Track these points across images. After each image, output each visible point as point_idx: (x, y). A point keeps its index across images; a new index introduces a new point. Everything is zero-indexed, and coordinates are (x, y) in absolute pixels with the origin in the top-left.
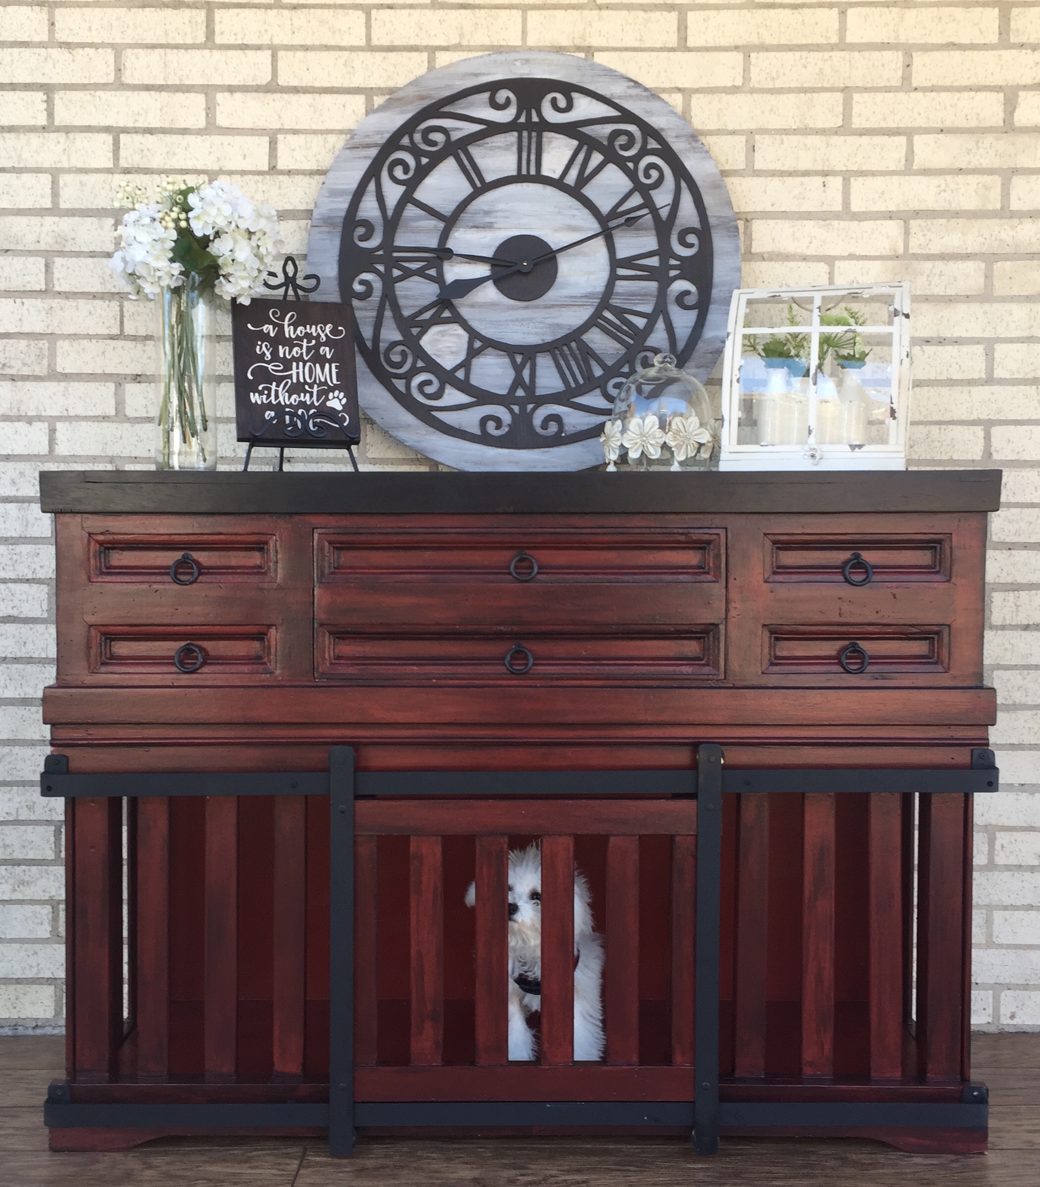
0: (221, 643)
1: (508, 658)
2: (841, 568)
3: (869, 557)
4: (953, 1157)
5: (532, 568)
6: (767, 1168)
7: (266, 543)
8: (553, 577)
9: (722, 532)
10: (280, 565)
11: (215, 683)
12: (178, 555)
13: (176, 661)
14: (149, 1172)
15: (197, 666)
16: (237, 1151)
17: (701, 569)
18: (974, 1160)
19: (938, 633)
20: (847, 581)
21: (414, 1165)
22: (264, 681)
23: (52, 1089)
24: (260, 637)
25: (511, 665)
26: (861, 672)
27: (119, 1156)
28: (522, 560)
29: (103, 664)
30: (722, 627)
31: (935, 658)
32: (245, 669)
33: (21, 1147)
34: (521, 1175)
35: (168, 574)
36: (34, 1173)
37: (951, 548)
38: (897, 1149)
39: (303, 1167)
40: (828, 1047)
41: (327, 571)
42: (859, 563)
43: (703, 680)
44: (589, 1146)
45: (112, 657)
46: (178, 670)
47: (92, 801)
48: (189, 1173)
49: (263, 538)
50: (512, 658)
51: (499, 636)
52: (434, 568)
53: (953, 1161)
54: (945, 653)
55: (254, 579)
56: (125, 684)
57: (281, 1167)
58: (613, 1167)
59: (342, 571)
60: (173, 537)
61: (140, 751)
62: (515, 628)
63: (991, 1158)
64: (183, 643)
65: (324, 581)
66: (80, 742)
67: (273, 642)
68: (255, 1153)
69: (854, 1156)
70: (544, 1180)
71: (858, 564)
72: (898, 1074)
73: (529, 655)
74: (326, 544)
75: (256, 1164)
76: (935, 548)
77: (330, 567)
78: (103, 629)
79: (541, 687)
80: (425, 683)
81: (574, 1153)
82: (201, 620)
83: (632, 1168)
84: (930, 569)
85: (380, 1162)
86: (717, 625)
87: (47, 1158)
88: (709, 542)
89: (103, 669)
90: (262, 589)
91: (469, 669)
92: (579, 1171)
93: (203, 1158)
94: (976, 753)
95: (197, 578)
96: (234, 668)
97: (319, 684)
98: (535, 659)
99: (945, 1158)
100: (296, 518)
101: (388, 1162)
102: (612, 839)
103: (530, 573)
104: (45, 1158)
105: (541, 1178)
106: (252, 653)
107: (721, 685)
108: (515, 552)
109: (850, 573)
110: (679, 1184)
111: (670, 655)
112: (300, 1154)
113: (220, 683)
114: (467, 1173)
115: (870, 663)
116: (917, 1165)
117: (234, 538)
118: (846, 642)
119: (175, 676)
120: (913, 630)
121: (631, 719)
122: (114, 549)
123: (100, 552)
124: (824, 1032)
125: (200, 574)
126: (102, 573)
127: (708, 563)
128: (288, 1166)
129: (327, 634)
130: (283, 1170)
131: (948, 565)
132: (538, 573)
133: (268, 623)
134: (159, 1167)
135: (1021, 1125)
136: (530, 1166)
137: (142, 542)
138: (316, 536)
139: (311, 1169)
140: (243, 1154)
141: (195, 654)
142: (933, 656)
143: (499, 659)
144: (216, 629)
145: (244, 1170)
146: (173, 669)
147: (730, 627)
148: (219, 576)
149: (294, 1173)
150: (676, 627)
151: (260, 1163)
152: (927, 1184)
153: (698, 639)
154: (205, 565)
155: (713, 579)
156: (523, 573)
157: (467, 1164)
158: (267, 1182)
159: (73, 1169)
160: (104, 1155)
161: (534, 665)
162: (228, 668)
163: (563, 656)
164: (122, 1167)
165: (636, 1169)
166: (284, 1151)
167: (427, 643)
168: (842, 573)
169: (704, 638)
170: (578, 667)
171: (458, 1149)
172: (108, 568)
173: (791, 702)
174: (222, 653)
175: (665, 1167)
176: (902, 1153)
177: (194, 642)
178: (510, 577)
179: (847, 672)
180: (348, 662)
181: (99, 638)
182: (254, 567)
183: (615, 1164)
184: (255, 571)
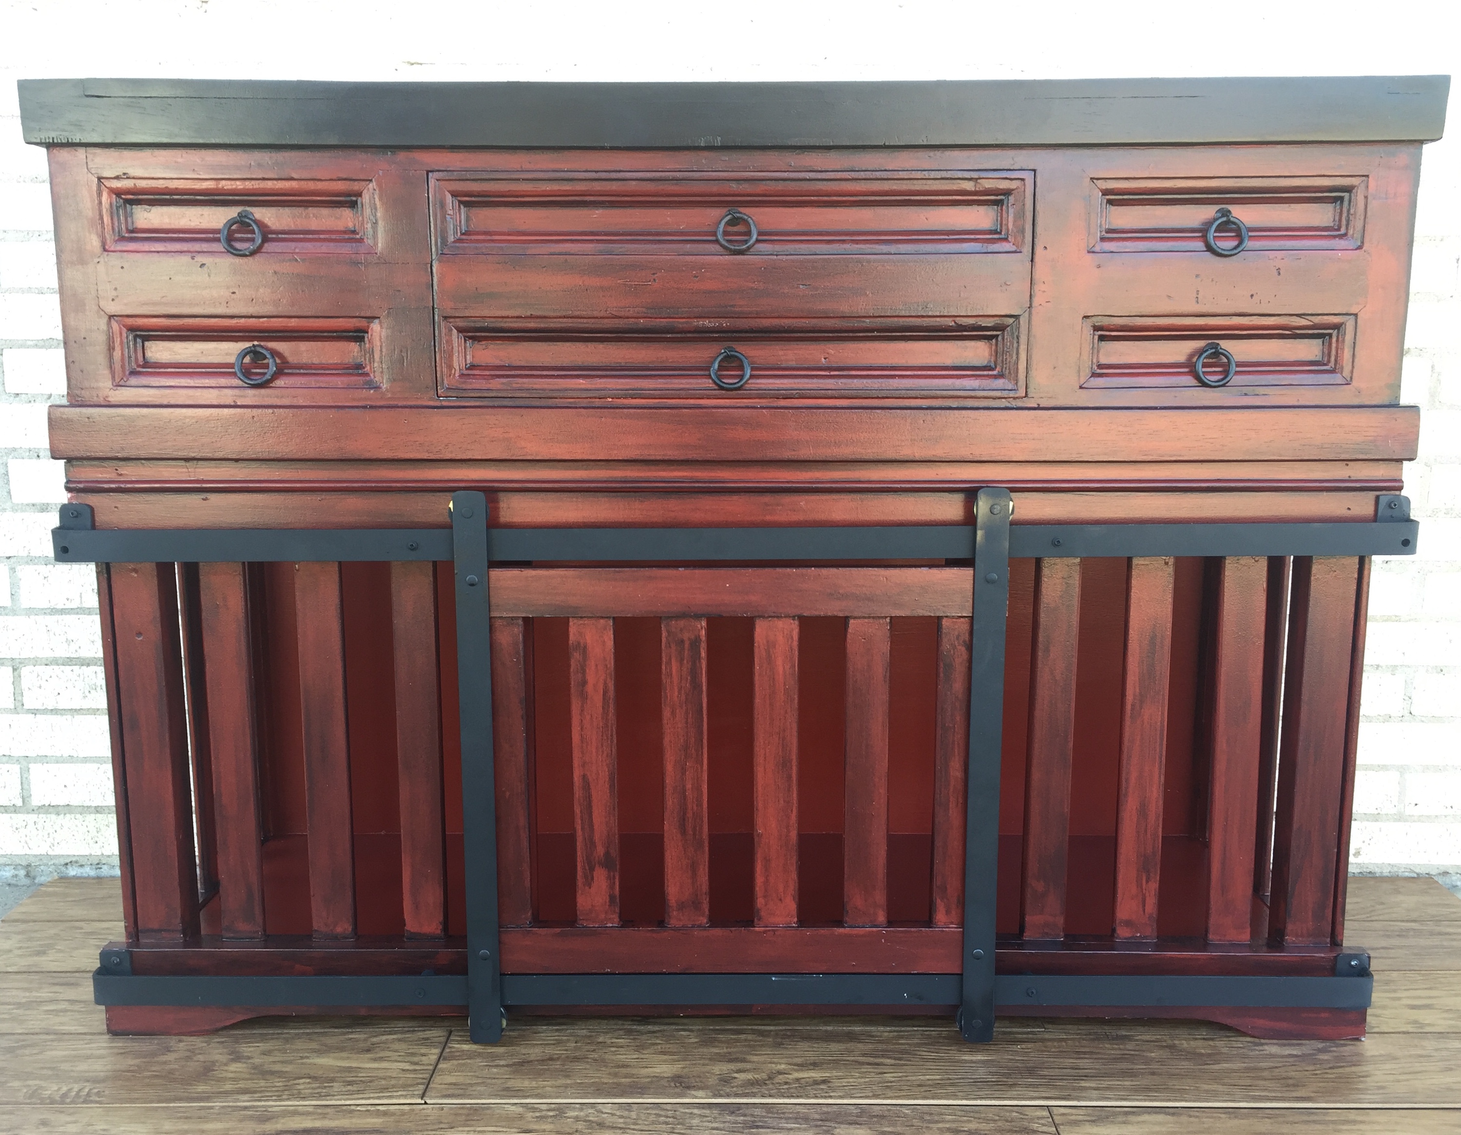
0: (303, 346)
1: (716, 366)
2: (1202, 231)
3: (1244, 214)
4: (1320, 1045)
5: (749, 233)
6: (1069, 1062)
7: (359, 194)
8: (778, 247)
9: (1028, 176)
10: (381, 224)
11: (295, 402)
12: (232, 212)
13: (236, 369)
14: (234, 1067)
15: (268, 377)
16: (359, 1035)
17: (996, 235)
18: (1348, 1050)
19: (1337, 327)
20: (1210, 249)
21: (595, 1055)
22: (365, 399)
23: (105, 955)
24: (358, 335)
25: (720, 377)
26: (1223, 385)
27: (198, 1042)
28: (734, 222)
29: (133, 373)
30: (1023, 321)
31: (1332, 364)
32: (339, 381)
33: (72, 1029)
34: (739, 1071)
35: (218, 240)
36: (82, 1067)
37: (1366, 197)
38: (1244, 1034)
39: (445, 1059)
40: (1151, 903)
41: (451, 239)
42: (1229, 222)
43: (994, 398)
44: (829, 1028)
45: (147, 364)
46: (240, 383)
47: (135, 570)
48: (288, 1068)
49: (356, 186)
50: (721, 368)
51: (701, 336)
52: (606, 234)
53: (1320, 1051)
54: (1347, 354)
55: (346, 249)
56: (165, 403)
57: (416, 1059)
58: (861, 1059)
59: (473, 237)
60: (223, 184)
61: (194, 499)
62: (725, 323)
63: (1369, 1045)
64: (248, 344)
65: (445, 251)
66: (106, 486)
67: (377, 343)
68: (384, 1038)
69: (1185, 1044)
70: (770, 1078)
71: (1228, 226)
72: (1245, 937)
73: (746, 363)
74: (449, 197)
75: (382, 1054)
76: (1341, 199)
77: (455, 233)
78: (130, 321)
79: (762, 408)
80: (597, 402)
81: (807, 1037)
82: (268, 309)
83: (888, 1061)
84: (1335, 231)
85: (549, 1051)
86: (1016, 317)
87: (105, 1045)
88: (1008, 193)
89: (133, 381)
90: (356, 263)
91: (660, 383)
92: (815, 1065)
93: (314, 1045)
94: (1383, 501)
95: (260, 247)
96: (323, 381)
97: (444, 404)
98: (753, 369)
99: (1309, 1047)
100: (402, 156)
101: (556, 1051)
102: (852, 621)
103: (746, 242)
104: (103, 1044)
105: (764, 1076)
106: (349, 360)
107: (1019, 403)
108: (723, 211)
109: (1214, 237)
110: (952, 1085)
111: (949, 362)
112: (443, 1039)
113: (301, 402)
114: (665, 1068)
115: (1237, 373)
116: (1272, 1056)
117: (311, 186)
118: (1200, 344)
119: (236, 392)
120: (1303, 322)
121: (890, 455)
122: (139, 202)
123: (118, 208)
124: (1147, 882)
125: (265, 240)
126: (122, 239)
127: (1007, 225)
128: (424, 1058)
129: (455, 331)
130: (416, 1064)
131: (1359, 224)
132: (758, 241)
133: (368, 314)
134: (249, 1058)
135: (1399, 999)
136: (749, 1057)
137: (177, 192)
138: (432, 182)
139: (455, 1062)
140: (365, 1040)
141: (265, 361)
142: (1329, 361)
143: (703, 369)
144: (293, 323)
145: (366, 1064)
146: (236, 382)
147: (1034, 318)
148: (292, 245)
149: (431, 1068)
150: (958, 320)
151: (387, 1054)
152: (1294, 1085)
153: (989, 338)
154: (274, 227)
155: (1014, 248)
156: (736, 241)
157: (663, 1053)
158: (393, 1082)
159: (137, 1061)
160: (180, 1041)
161: (752, 377)
162: (312, 381)
163: (793, 364)
164: (201, 1058)
165: (893, 1062)
166: (421, 1035)
167: (600, 346)
168: (1204, 238)
169: (997, 336)
170: (815, 380)
171: (654, 1032)
172: (132, 231)
173: (1121, 429)
174: (305, 359)
175: (934, 1060)
176: (1249, 1039)
177: (262, 343)
178: (717, 247)
179: (1204, 385)
180: (487, 373)
181: (124, 335)
182: (345, 232)
183: (864, 1055)
184: (347, 236)
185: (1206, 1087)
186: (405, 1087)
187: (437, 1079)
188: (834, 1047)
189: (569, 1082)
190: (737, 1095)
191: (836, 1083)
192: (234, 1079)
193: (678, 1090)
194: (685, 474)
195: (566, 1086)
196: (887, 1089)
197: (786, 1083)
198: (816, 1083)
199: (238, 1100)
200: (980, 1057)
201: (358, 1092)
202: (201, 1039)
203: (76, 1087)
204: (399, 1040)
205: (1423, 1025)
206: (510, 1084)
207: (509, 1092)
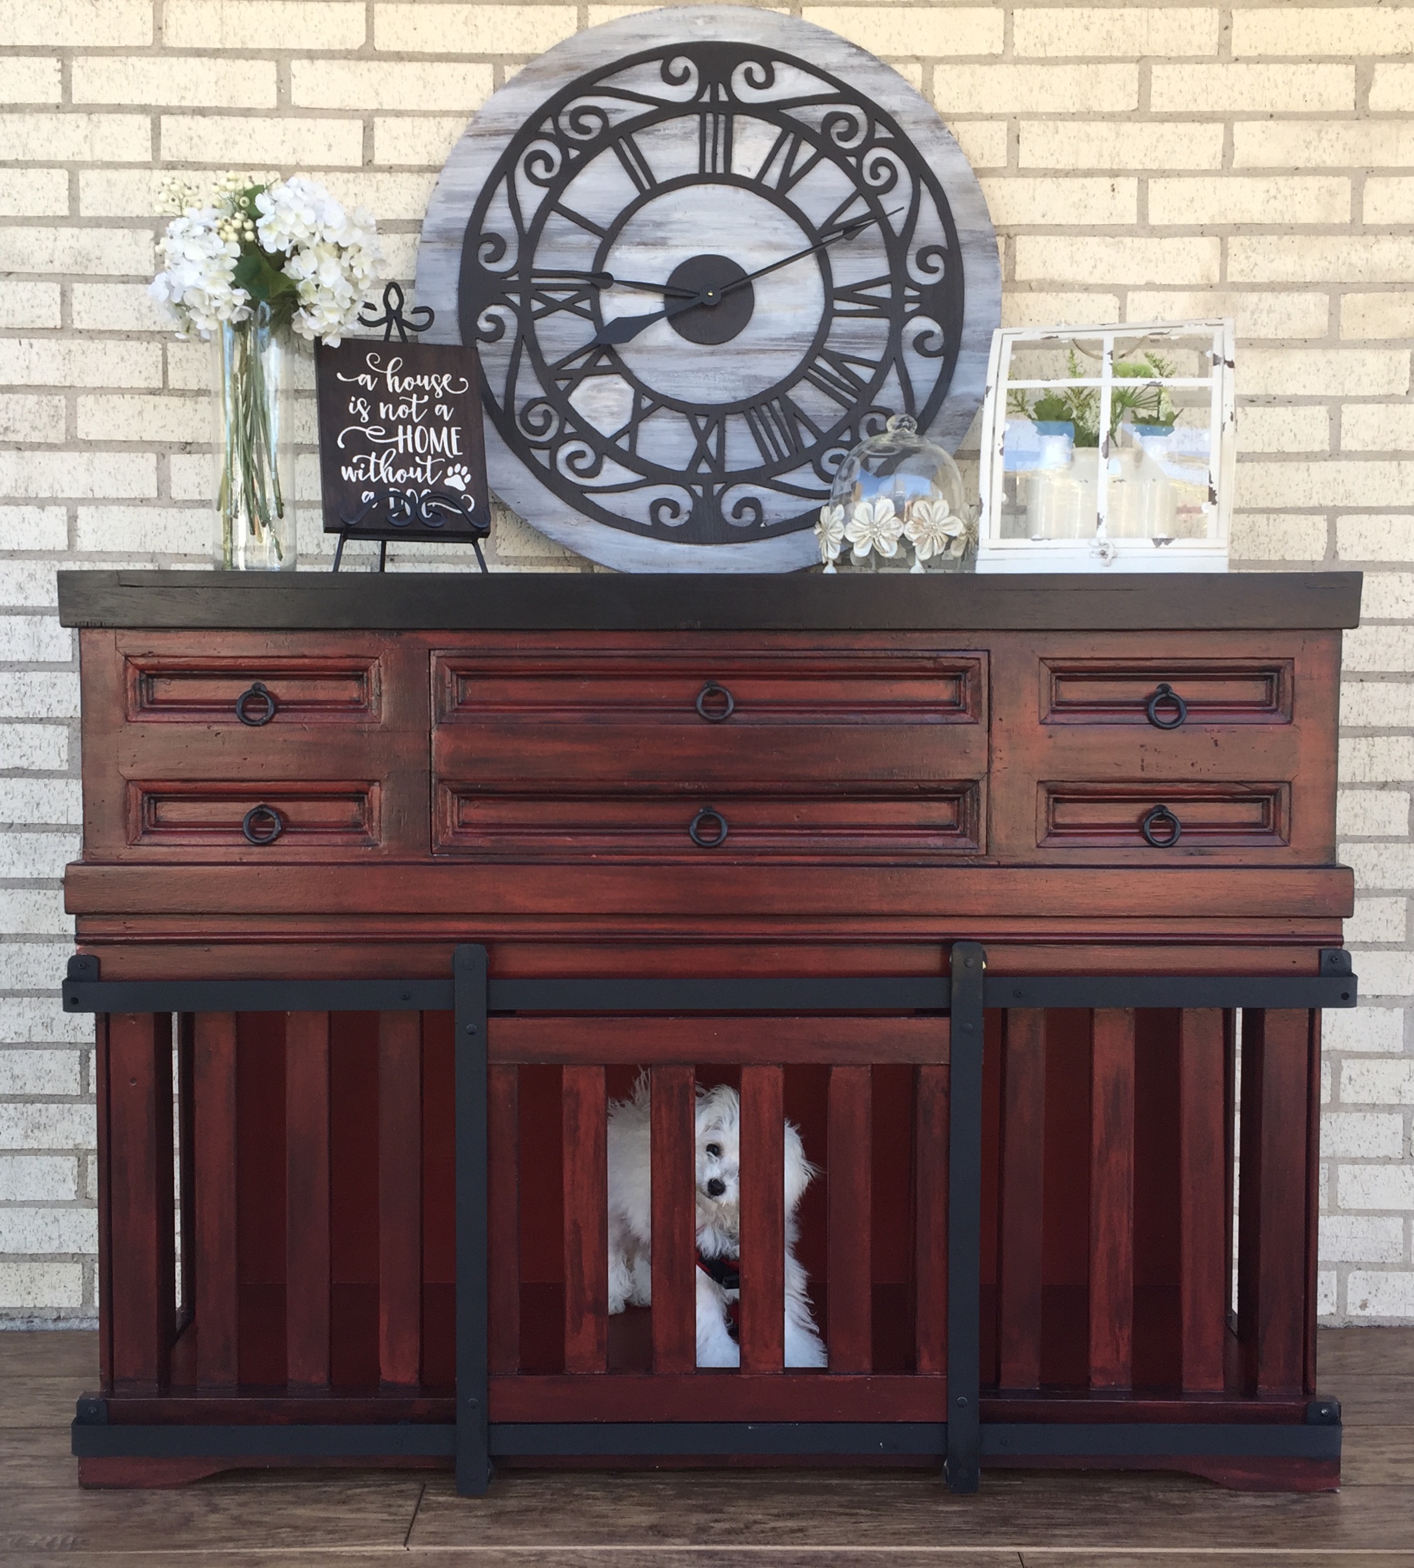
0: (306, 806)
1: (695, 825)
2: (1144, 704)
3: (1183, 690)
4: (1295, 1497)
5: (726, 703)
6: (1044, 1512)
7: (366, 669)
8: (754, 717)
9: (983, 656)
10: (384, 699)
11: (297, 859)
12: (246, 686)
13: (245, 828)
14: (214, 1517)
15: (273, 836)
16: (332, 1488)
17: (954, 706)
18: (1321, 1501)
19: (1274, 793)
20: (1152, 722)
21: (571, 1506)
22: (363, 856)
23: (82, 1405)
24: (359, 796)
25: (698, 835)
26: (1171, 846)
27: (172, 1495)
28: (713, 693)
29: (146, 832)
30: (983, 785)
31: (1271, 827)
32: (338, 839)
33: (41, 1482)
34: (717, 1521)
35: (232, 711)
36: (62, 1518)
37: (1293, 678)
38: (1218, 1485)
39: (422, 1510)
40: (1125, 1350)
41: (448, 708)
42: (1168, 697)
43: (957, 856)
44: (806, 1482)
45: (158, 823)
46: (247, 842)
47: (133, 1018)
48: (267, 1519)
49: (363, 663)
50: (699, 826)
51: (682, 796)
52: (592, 704)
53: (1294, 1502)
54: (1284, 819)
55: (349, 719)
56: (174, 860)
57: (392, 1510)
58: (839, 1510)
59: (470, 707)
60: (240, 661)
61: (198, 951)
62: (704, 786)
63: (1345, 1497)
64: (254, 805)
65: (444, 720)
66: (115, 939)
67: (376, 804)
68: (358, 1491)
69: (1161, 1496)
70: (747, 1527)
71: (1168, 700)
72: (1219, 1386)
73: (723, 821)
74: (448, 672)
75: (358, 1506)
76: (1271, 677)
77: (452, 703)
78: (146, 785)
79: (738, 864)
80: (583, 859)
81: (783, 1490)
82: (277, 773)
83: (863, 1511)
84: (1265, 707)
85: (525, 1503)
86: (976, 782)
87: (79, 1498)
88: (965, 670)
89: (146, 840)
90: (360, 732)
91: (641, 841)
92: (791, 1516)
93: (288, 1498)
94: (1325, 955)
95: (273, 716)
96: (324, 839)
97: (438, 860)
98: (730, 827)
99: (1282, 1498)
100: (406, 636)
101: (533, 1502)
102: (835, 1070)
103: (723, 711)
104: (73, 1497)
105: (741, 1525)
106: (348, 818)
107: (982, 862)
108: (703, 683)
109: (1156, 711)
110: (927, 1533)
111: (913, 821)
112: (418, 1492)
113: (305, 859)
114: (643, 1518)
115: (1183, 834)
116: (1245, 1506)
117: (322, 662)
118: (1150, 806)
119: (243, 849)
120: (1243, 789)
121: (860, 908)
122: (160, 676)
123: (141, 681)
124: (1120, 1328)
125: (277, 711)
126: (144, 710)
127: (965, 698)
128: (401, 1509)
129: (449, 793)
130: (395, 1514)
131: (1289, 701)
132: (734, 711)
133: (369, 778)
134: (227, 1509)
135: (1382, 1453)
136: (726, 1509)
137: (197, 668)
138: (433, 660)
139: (433, 1513)
140: (340, 1493)
141: (270, 819)
142: (1268, 824)
143: (682, 828)
144: (299, 786)
145: (343, 1514)
146: (241, 840)
147: (993, 785)
148: (302, 715)
149: (410, 1518)
150: (921, 784)
151: (363, 1505)
152: (1261, 1533)
153: (951, 800)
154: (283, 698)
155: (972, 720)
156: (714, 711)
157: (641, 1505)
158: (374, 1531)
159: (112, 1513)
160: (154, 1494)
161: (729, 835)
162: (315, 839)
163: (768, 822)
164: (178, 1509)
165: (869, 1512)
166: (395, 1488)
167: (585, 805)
168: (1146, 712)
169: (958, 799)
170: (788, 839)
171: (629, 1485)
172: (152, 702)
173: (1076, 886)
174: (306, 818)
175: (909, 1510)
176: (1224, 1491)
177: (269, 804)
178: (697, 716)
179: (1153, 845)
180: (478, 831)
181: (140, 797)
182: (350, 702)
183: (841, 1506)
184: (351, 707)
185: (1176, 1534)
186: (385, 1535)
187: (417, 1528)
188: (810, 1498)
189: (548, 1530)
190: (715, 1543)
191: (812, 1531)
192: (215, 1529)
193: (655, 1538)
194: (663, 926)
195: (545, 1535)
196: (863, 1537)
197: (763, 1532)
198: (792, 1531)
199: (223, 1548)
200: (955, 1508)
201: (341, 1540)
202: (173, 1492)
203: (60, 1537)
204: (374, 1493)
205: (1401, 1478)
206: (490, 1532)
207: (489, 1540)
